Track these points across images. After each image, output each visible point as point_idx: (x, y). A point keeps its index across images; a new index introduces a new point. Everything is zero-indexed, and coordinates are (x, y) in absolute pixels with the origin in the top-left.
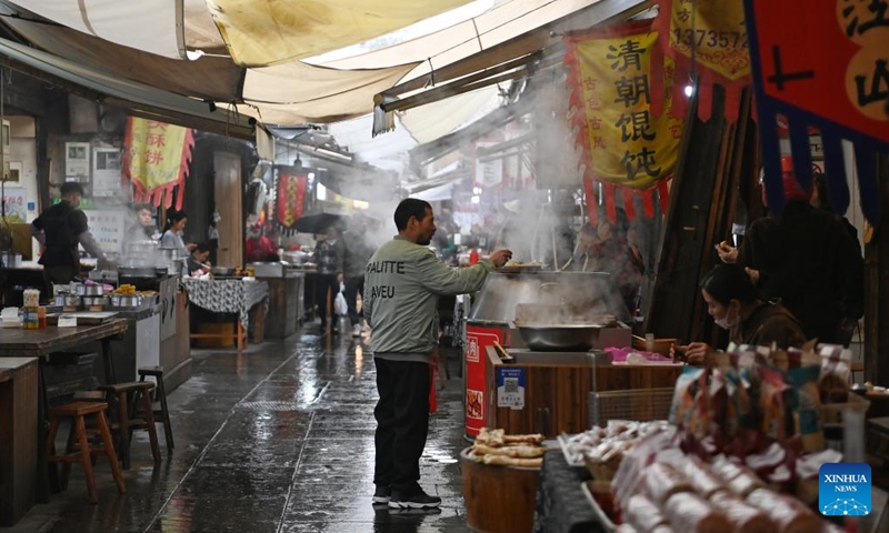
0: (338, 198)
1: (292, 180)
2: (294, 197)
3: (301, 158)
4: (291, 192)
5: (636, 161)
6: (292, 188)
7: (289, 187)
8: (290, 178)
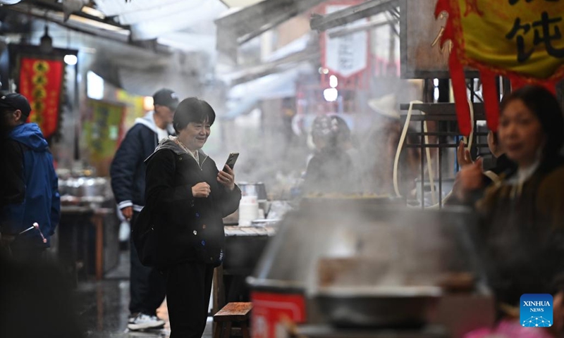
0: (122, 96)
1: (40, 67)
2: (44, 93)
3: (51, 33)
4: (40, 86)
5: (531, 33)
6: (40, 80)
7: (35, 79)
8: (36, 65)
